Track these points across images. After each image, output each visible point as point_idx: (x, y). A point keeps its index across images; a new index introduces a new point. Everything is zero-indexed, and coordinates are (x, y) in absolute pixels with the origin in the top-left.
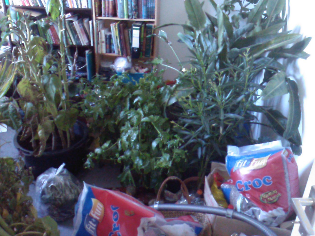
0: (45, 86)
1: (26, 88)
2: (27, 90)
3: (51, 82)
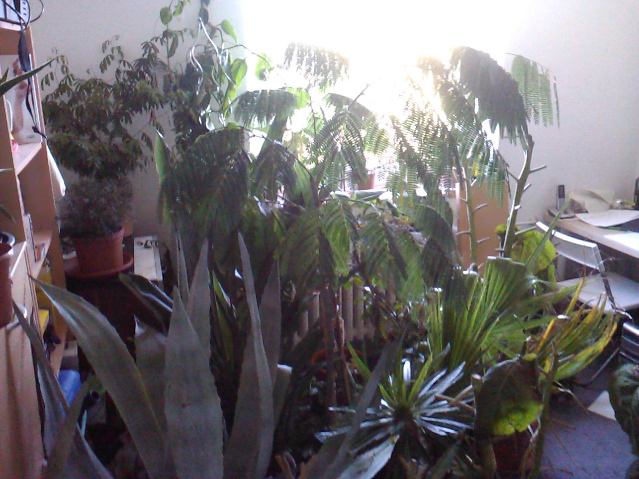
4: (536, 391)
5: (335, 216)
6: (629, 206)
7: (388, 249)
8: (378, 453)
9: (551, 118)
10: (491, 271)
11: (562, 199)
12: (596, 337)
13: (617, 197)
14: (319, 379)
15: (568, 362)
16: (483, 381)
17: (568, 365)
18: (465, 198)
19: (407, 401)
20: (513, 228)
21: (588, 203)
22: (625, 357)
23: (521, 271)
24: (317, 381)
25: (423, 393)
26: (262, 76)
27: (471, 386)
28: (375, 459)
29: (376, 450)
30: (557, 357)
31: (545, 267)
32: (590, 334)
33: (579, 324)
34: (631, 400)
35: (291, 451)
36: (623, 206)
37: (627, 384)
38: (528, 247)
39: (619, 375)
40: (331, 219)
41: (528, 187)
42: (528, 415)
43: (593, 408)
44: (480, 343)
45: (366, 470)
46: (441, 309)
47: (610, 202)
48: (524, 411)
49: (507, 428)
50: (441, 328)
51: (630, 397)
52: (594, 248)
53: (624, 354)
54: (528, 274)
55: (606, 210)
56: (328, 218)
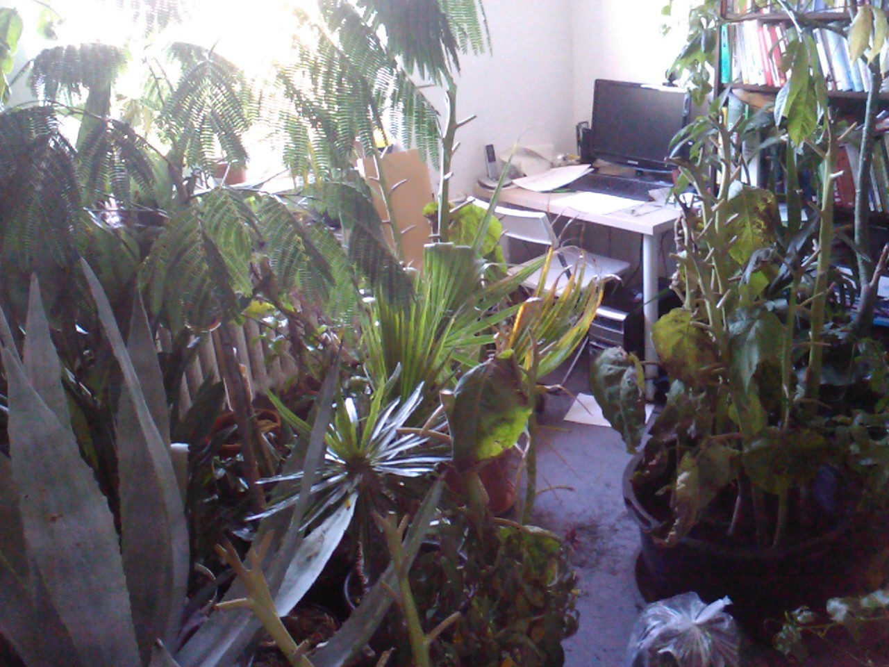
0: (734, 343)
1: (679, 337)
2: (680, 342)
3: (752, 334)
4: (521, 394)
5: (221, 211)
6: (573, 161)
7: (302, 247)
8: (328, 529)
9: (481, 43)
10: (431, 263)
11: (492, 164)
12: (579, 314)
13: (557, 150)
14: (223, 457)
15: (550, 353)
16: (455, 396)
17: (551, 356)
18: (376, 177)
19: (359, 447)
20: (446, 206)
21: (524, 163)
22: (596, 347)
23: (469, 255)
24: (221, 459)
25: (376, 433)
26: (49, 33)
27: (442, 406)
28: (326, 536)
29: (324, 526)
30: (537, 348)
31: (491, 250)
32: (570, 312)
33: (554, 304)
34: (619, 390)
35: (202, 560)
36: (566, 162)
37: (611, 372)
38: (467, 228)
39: (601, 364)
40: (218, 216)
41: (456, 148)
42: (515, 426)
43: (570, 417)
44: (435, 357)
45: (316, 554)
46: (377, 324)
47: (550, 158)
48: (510, 421)
49: (493, 448)
50: (381, 348)
51: (617, 386)
52: (543, 219)
53: (595, 344)
54: (478, 259)
55: (548, 169)
56: (214, 215)
